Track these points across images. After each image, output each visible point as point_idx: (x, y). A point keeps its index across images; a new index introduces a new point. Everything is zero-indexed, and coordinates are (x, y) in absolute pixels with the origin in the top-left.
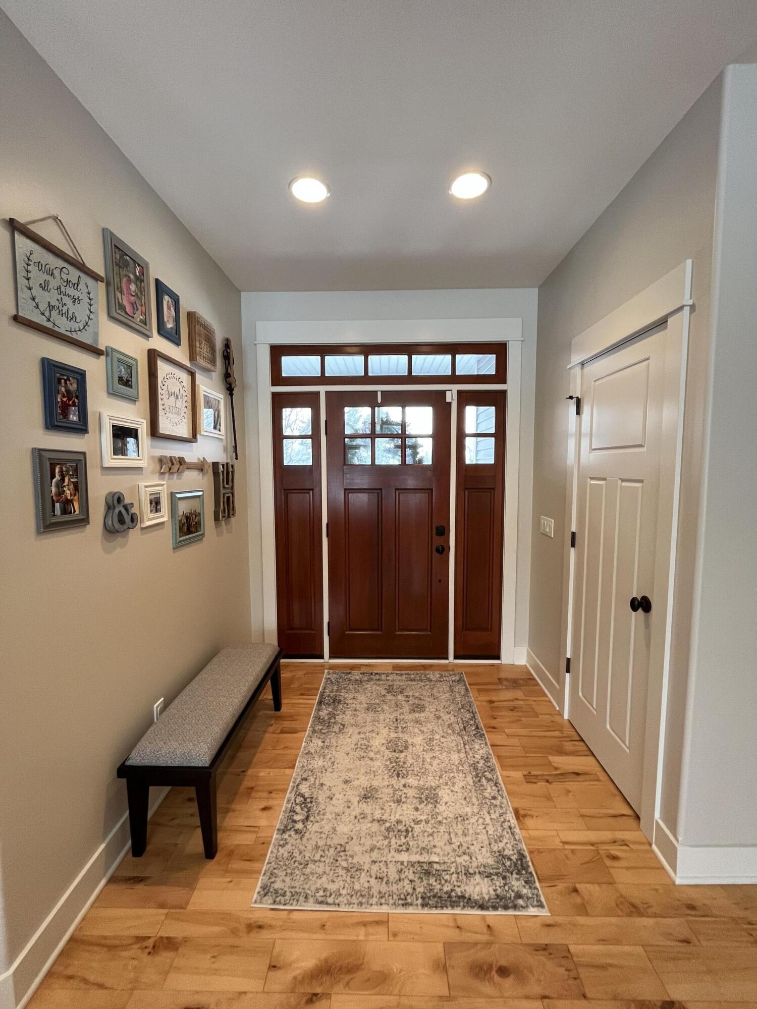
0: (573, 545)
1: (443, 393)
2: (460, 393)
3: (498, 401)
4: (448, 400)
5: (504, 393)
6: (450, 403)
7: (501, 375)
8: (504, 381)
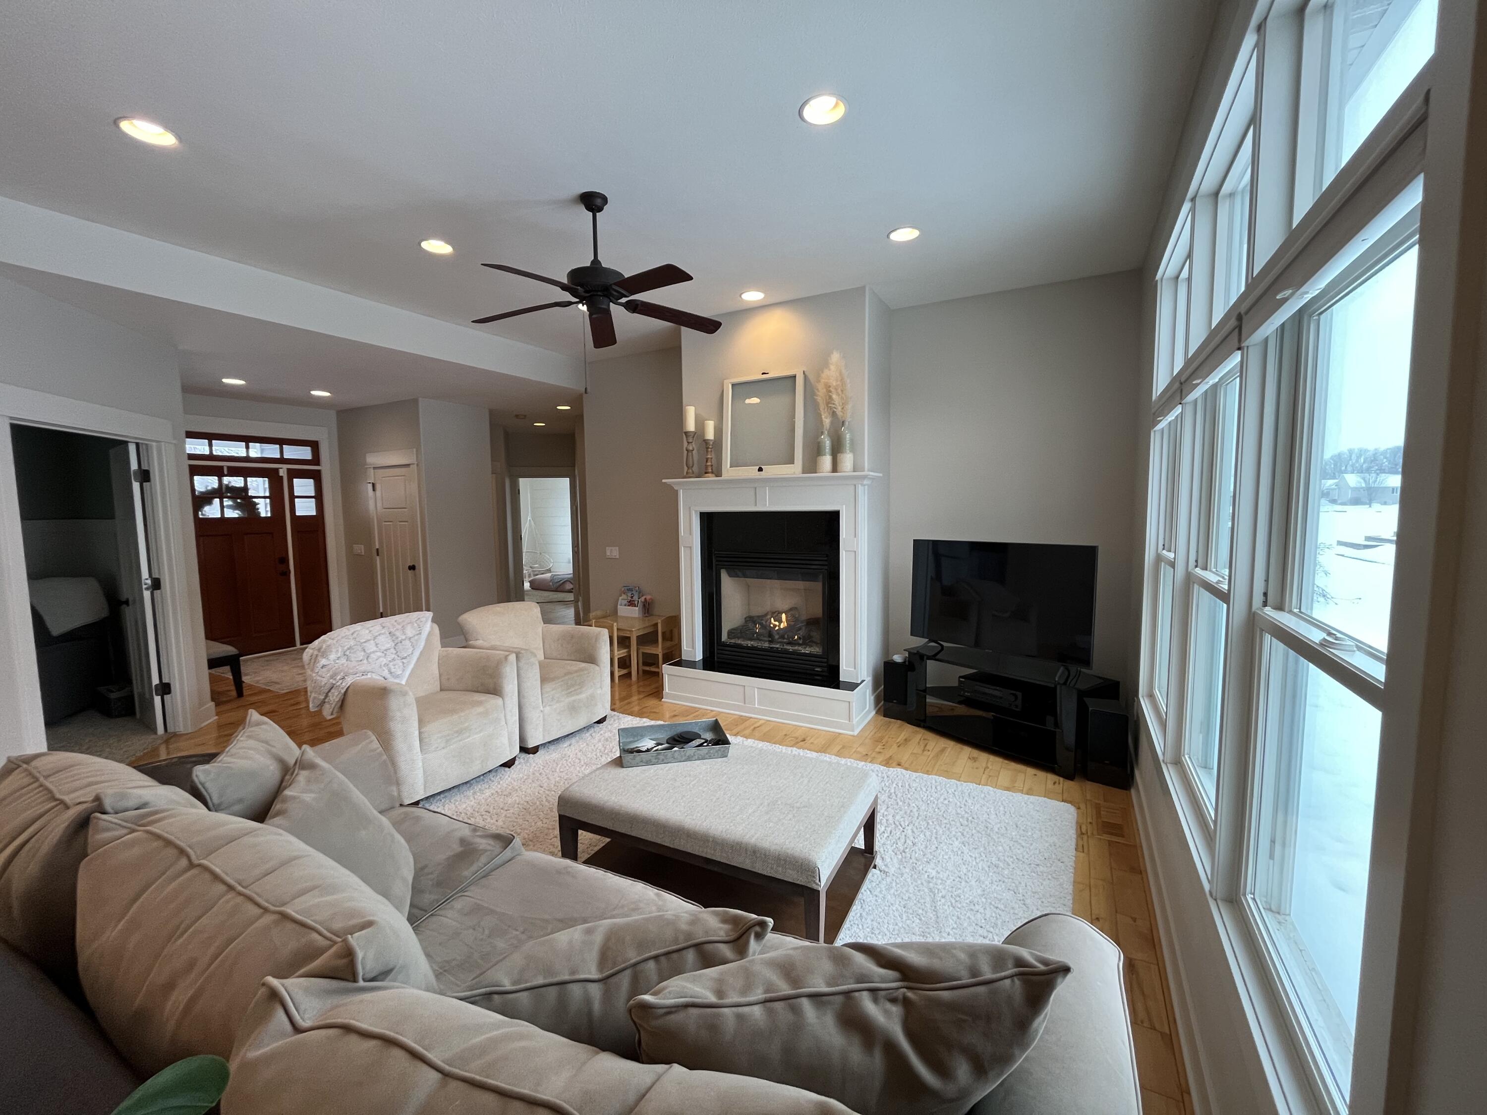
0: (378, 555)
1: (277, 470)
2: (288, 470)
3: (316, 476)
4: (281, 474)
5: (319, 472)
6: (282, 477)
7: (316, 460)
8: (318, 464)
